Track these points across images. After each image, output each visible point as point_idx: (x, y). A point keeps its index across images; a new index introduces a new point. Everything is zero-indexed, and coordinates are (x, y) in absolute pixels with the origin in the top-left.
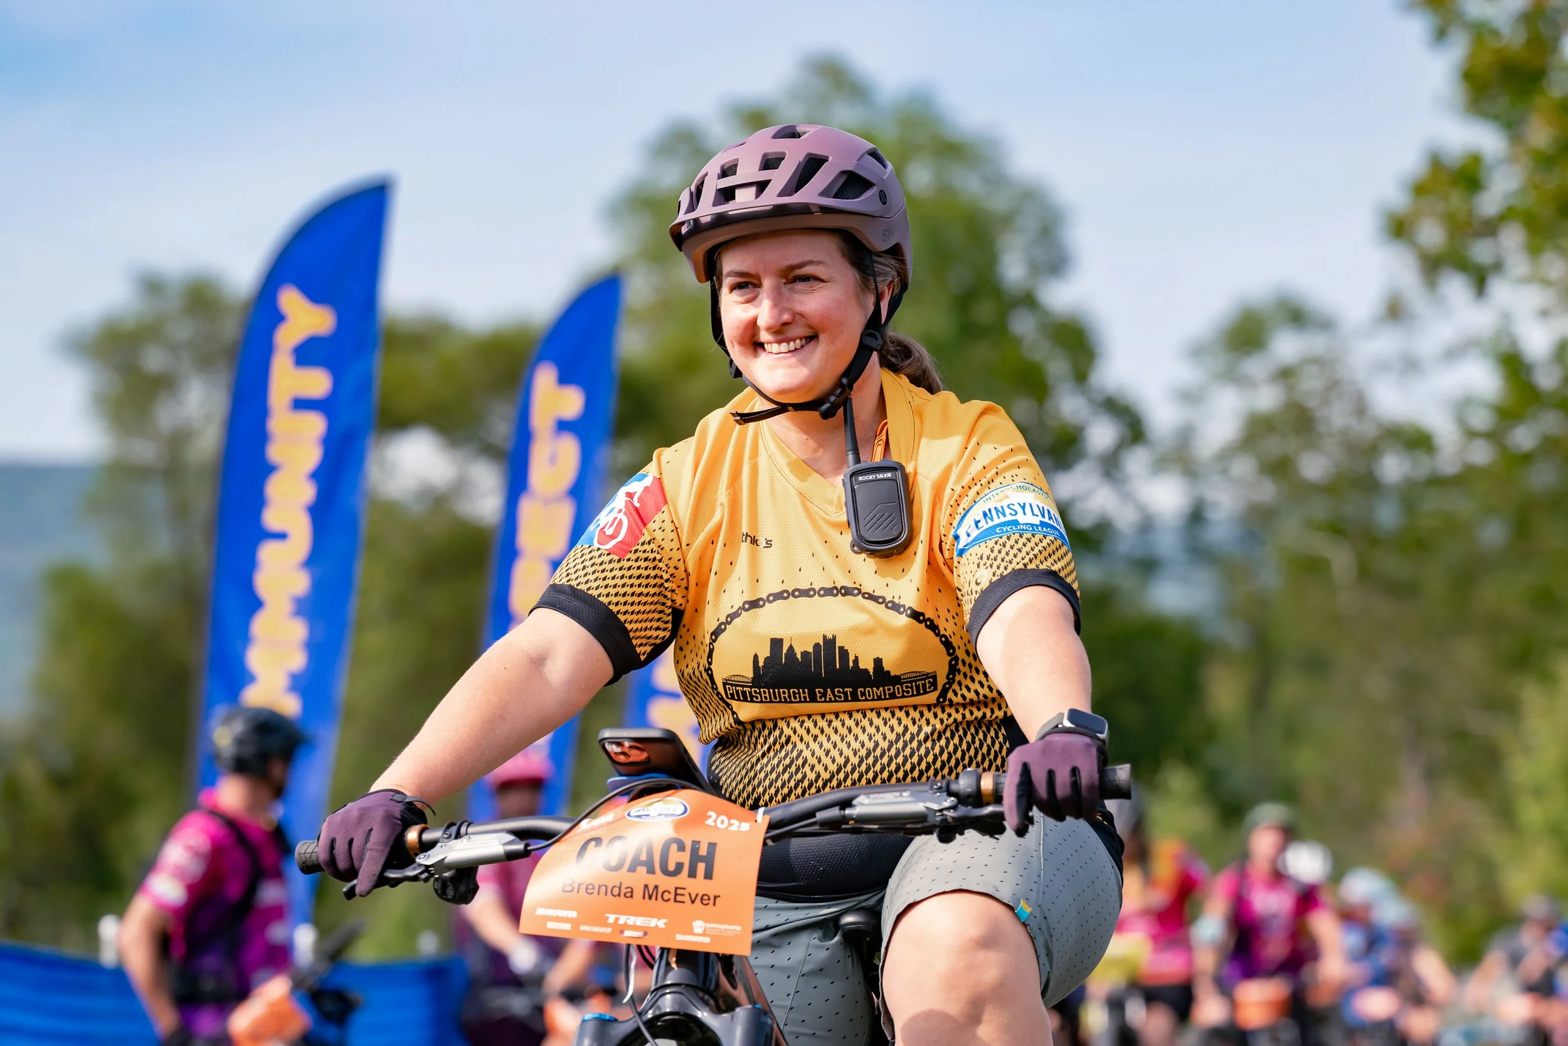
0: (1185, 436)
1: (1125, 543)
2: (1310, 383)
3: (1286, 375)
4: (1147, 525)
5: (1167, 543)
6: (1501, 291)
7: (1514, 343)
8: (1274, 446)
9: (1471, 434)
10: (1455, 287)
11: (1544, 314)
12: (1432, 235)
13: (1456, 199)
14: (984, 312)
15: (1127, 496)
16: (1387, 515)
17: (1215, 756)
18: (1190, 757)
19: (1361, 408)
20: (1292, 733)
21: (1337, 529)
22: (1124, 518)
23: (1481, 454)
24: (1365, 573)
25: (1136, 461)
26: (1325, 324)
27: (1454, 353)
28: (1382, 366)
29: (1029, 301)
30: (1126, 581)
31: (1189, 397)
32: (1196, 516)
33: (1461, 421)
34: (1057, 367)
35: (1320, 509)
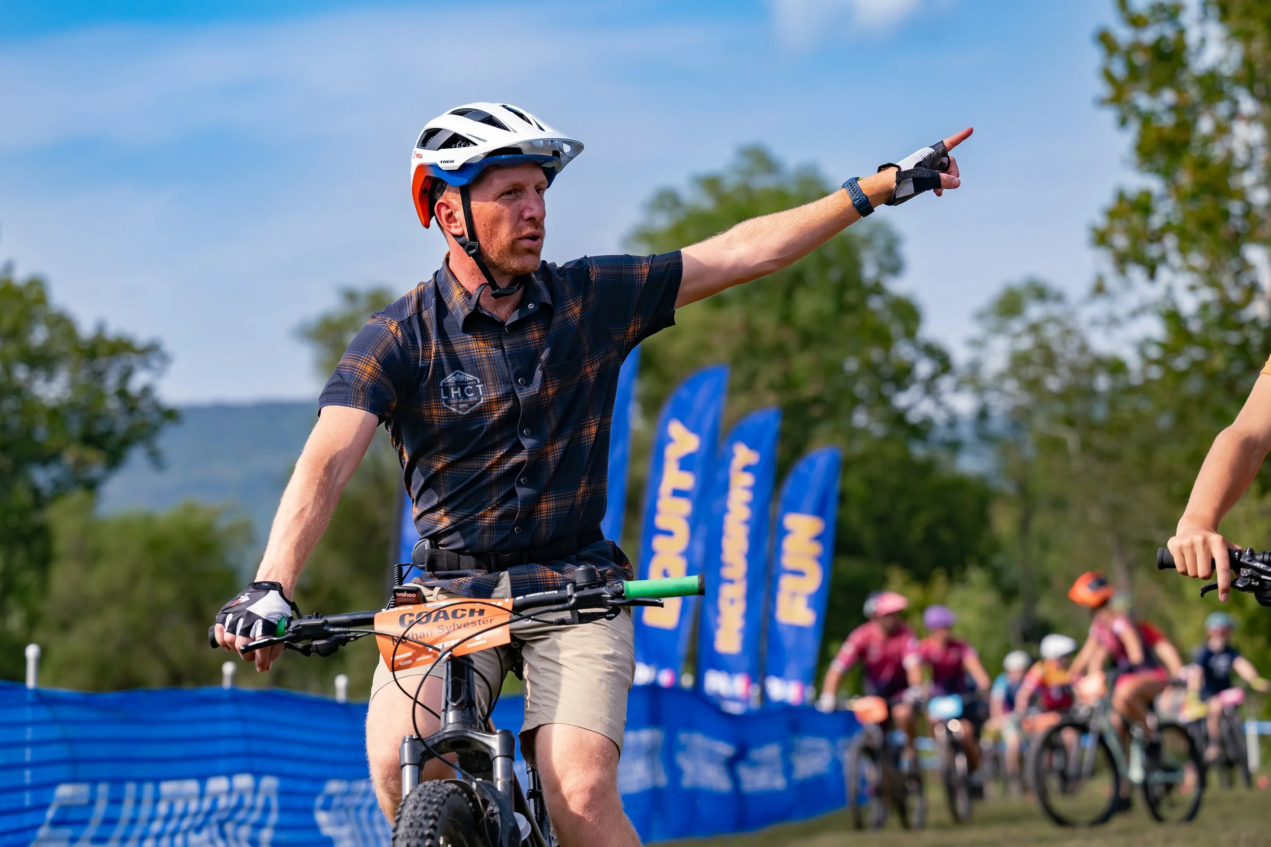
0: (975, 367)
1: (941, 432)
2: (1052, 332)
3: (1034, 328)
4: (953, 422)
5: (966, 432)
6: (1164, 274)
7: (1174, 304)
8: (1031, 372)
9: (1149, 362)
10: (1137, 273)
11: (1192, 288)
12: (1121, 241)
13: (1136, 219)
14: (851, 297)
15: (939, 404)
16: (1100, 412)
17: (997, 560)
18: (983, 562)
19: (1084, 348)
20: (1046, 546)
21: (1070, 422)
22: (940, 417)
23: (1155, 373)
24: (1086, 446)
25: (946, 383)
26: (1059, 298)
27: (1135, 314)
28: (1094, 323)
29: (878, 289)
30: (942, 455)
31: (976, 343)
32: (983, 415)
33: (1142, 353)
34: (896, 329)
35: (1060, 408)
